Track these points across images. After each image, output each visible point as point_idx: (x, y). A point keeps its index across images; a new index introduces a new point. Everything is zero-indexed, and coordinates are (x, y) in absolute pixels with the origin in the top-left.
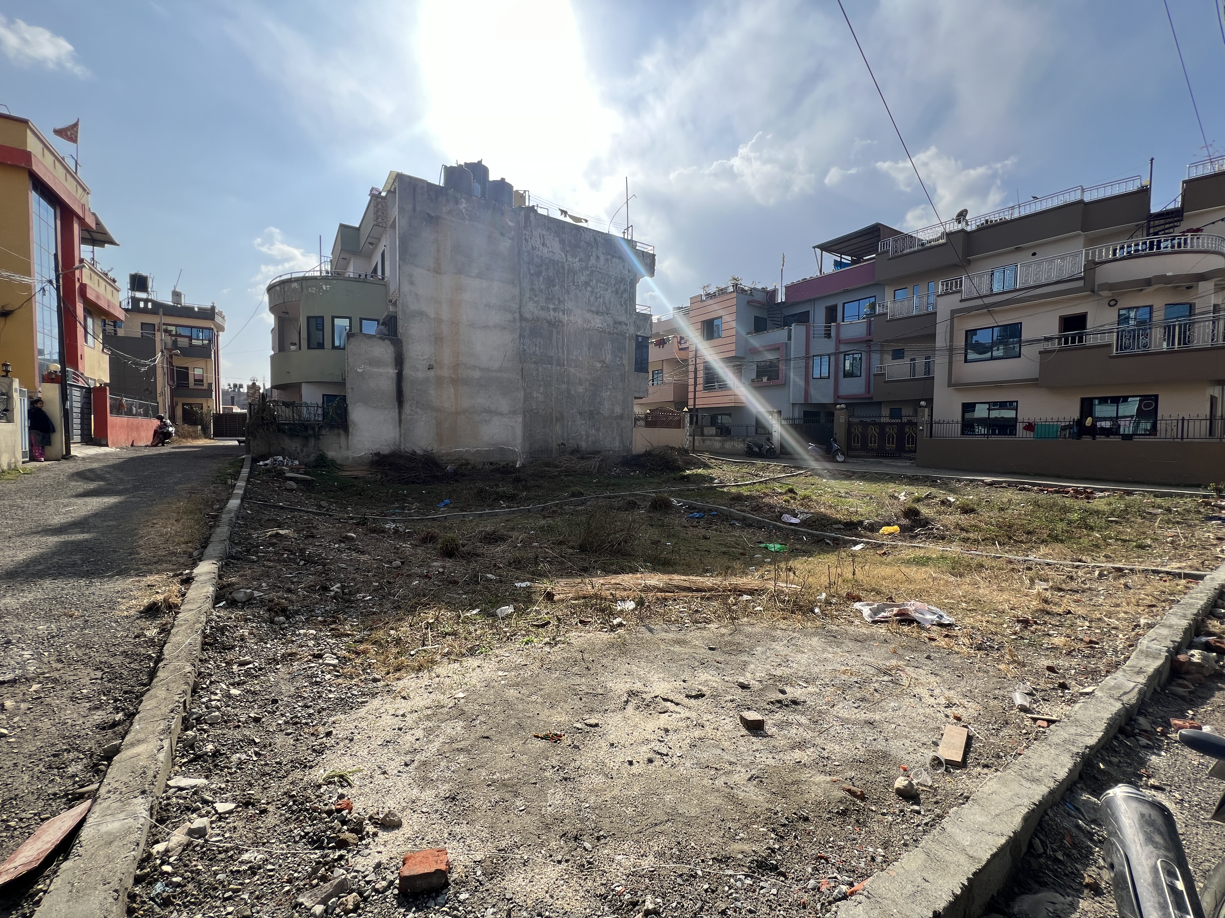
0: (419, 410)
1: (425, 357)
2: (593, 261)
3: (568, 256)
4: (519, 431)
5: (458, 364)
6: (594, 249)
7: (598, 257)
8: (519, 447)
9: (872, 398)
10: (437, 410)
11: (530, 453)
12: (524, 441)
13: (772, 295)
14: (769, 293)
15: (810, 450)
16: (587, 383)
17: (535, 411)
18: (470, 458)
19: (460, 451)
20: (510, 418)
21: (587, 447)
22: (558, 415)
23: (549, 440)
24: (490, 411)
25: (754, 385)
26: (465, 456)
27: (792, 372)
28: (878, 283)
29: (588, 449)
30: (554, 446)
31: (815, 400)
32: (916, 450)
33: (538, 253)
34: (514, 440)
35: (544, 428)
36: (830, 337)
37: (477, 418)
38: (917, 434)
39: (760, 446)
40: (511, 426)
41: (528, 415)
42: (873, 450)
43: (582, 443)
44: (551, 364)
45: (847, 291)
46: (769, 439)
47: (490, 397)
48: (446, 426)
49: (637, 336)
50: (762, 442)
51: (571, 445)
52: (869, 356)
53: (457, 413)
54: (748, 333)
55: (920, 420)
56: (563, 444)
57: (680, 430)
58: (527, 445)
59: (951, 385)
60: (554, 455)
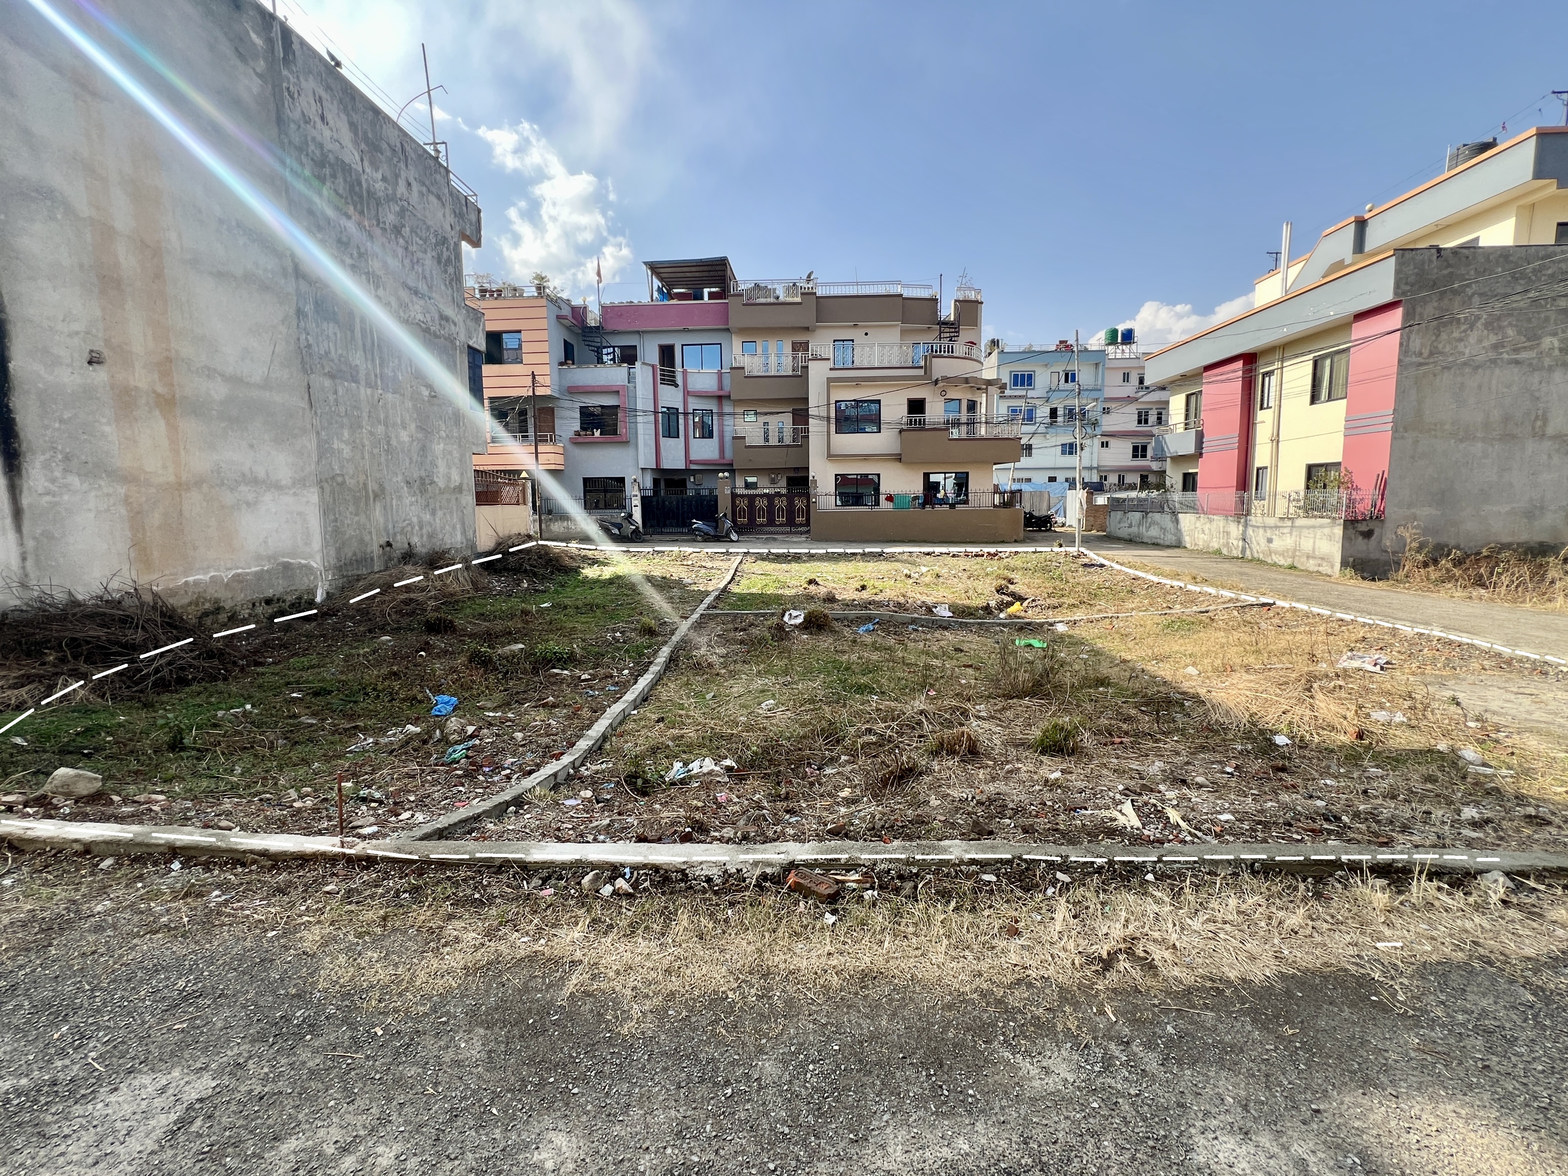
0: (74, 481)
1: (76, 327)
2: (402, 189)
3: (366, 163)
4: (315, 522)
5: (169, 360)
6: (402, 165)
7: (409, 184)
8: (318, 558)
9: (732, 465)
10: (127, 478)
11: (340, 568)
12: (326, 544)
13: (579, 313)
14: (574, 309)
15: (697, 529)
16: (413, 426)
17: (340, 479)
18: (223, 595)
19: (196, 583)
20: (295, 494)
21: (423, 546)
22: (376, 487)
23: (367, 538)
24: (255, 481)
25: (581, 440)
26: (213, 593)
27: (640, 427)
28: (728, 330)
29: (424, 551)
30: (376, 551)
31: (666, 465)
32: (808, 523)
33: (314, 133)
34: (307, 544)
35: (357, 515)
36: (677, 386)
37: (229, 498)
38: (808, 506)
39: (619, 527)
40: (300, 514)
41: (327, 488)
42: (762, 525)
43: (415, 540)
44: (357, 382)
45: (689, 331)
46: (630, 515)
47: (252, 446)
48: (155, 519)
49: (469, 347)
50: (619, 521)
51: (400, 544)
52: (721, 414)
53: (181, 487)
54: (561, 364)
55: (812, 491)
56: (389, 544)
57: (521, 507)
58: (333, 553)
59: (831, 456)
60: (376, 569)
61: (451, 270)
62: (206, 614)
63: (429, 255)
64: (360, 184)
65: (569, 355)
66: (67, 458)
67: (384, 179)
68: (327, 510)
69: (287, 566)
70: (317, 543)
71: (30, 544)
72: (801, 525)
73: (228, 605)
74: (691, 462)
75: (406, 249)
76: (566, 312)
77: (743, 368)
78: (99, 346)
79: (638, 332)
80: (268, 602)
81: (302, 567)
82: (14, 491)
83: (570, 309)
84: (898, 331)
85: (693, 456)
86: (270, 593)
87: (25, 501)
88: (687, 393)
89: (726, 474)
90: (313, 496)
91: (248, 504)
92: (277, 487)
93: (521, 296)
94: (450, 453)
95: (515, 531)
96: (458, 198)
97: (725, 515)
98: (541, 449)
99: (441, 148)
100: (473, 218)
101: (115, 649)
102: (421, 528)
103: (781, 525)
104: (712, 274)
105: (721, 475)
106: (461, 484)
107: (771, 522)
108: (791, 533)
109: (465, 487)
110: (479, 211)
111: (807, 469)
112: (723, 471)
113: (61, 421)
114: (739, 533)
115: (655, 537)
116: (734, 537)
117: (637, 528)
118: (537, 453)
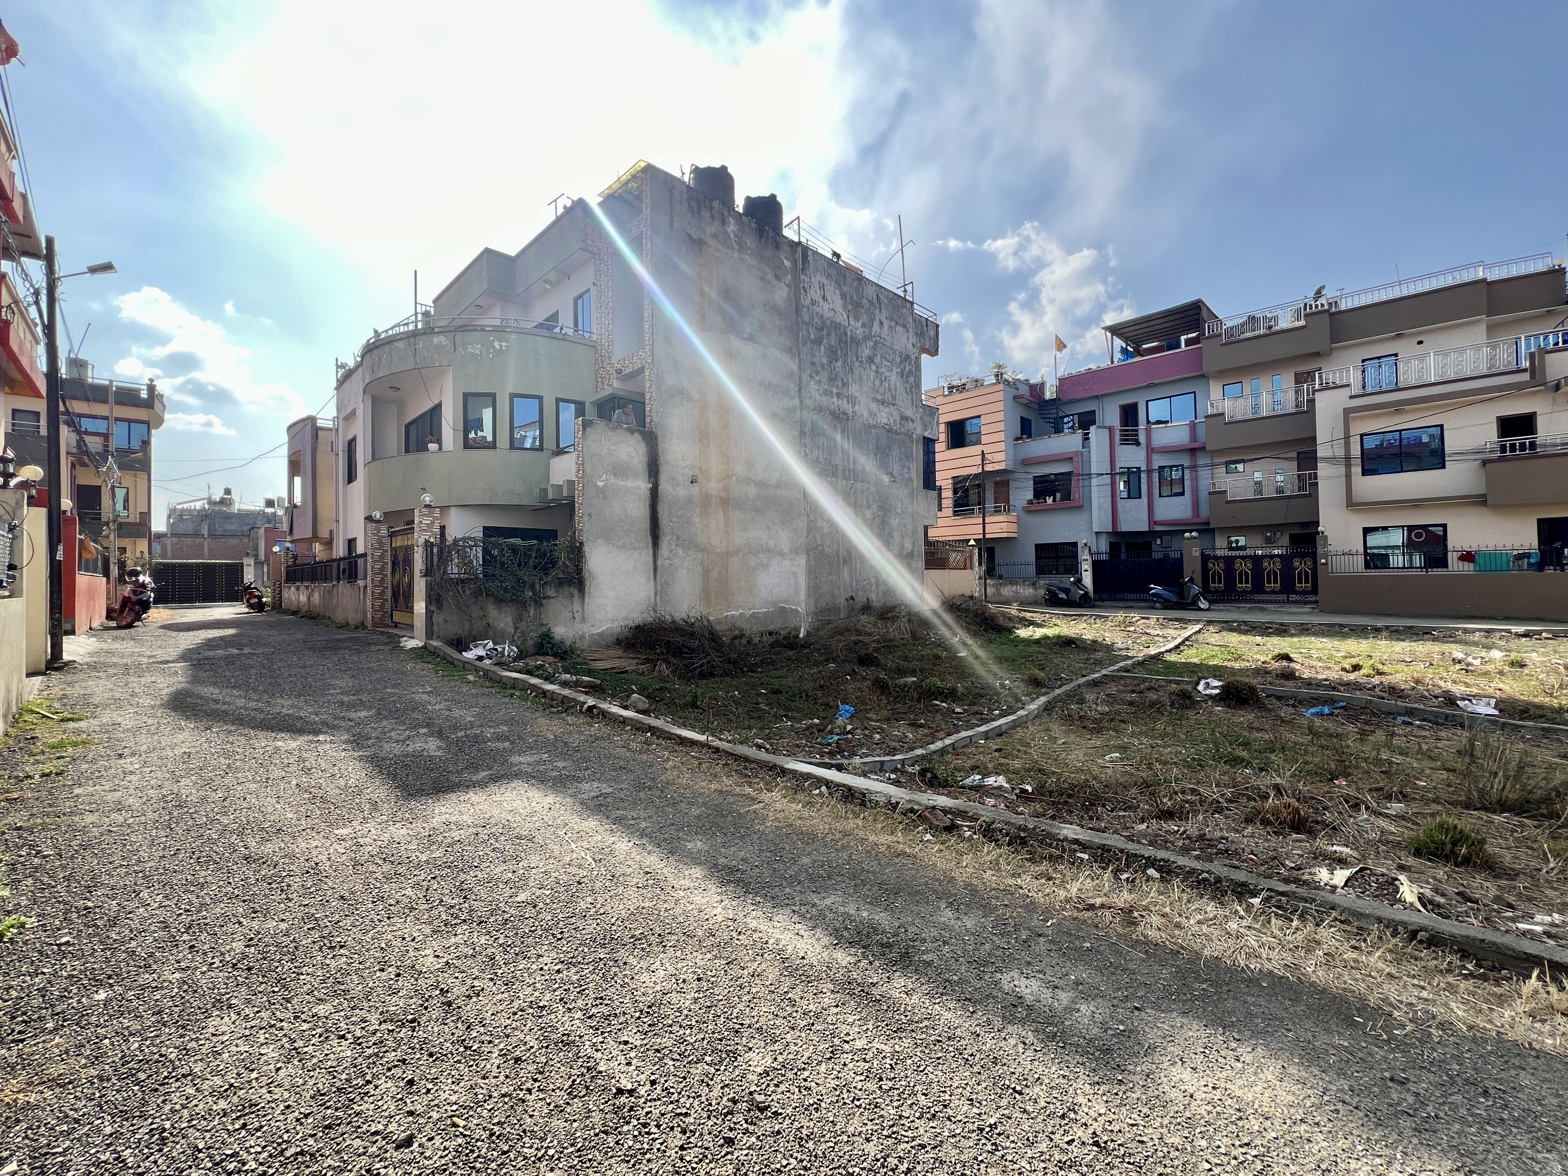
0: (680, 551)
1: (687, 463)
2: (876, 329)
3: (851, 319)
4: (802, 581)
5: (728, 476)
6: (877, 311)
7: (882, 323)
8: (803, 605)
9: (1208, 523)
10: (703, 550)
11: (816, 614)
12: (808, 595)
13: (1037, 390)
14: (1032, 387)
15: (1154, 595)
16: (875, 506)
17: (820, 548)
18: (745, 626)
19: (732, 616)
20: (791, 559)
21: (878, 601)
22: (845, 554)
23: (837, 592)
24: (768, 550)
25: (1033, 508)
26: (739, 624)
27: (1094, 490)
28: (1203, 376)
29: (879, 605)
30: (842, 602)
31: (1124, 527)
32: (1315, 591)
33: (819, 310)
34: (797, 594)
35: (830, 574)
36: (1138, 444)
37: (753, 561)
38: (1314, 569)
39: (1067, 591)
40: (794, 573)
41: (812, 556)
42: (1244, 592)
43: (873, 596)
44: (836, 477)
45: (1154, 385)
46: (1079, 580)
47: (768, 527)
48: (714, 575)
49: (924, 438)
50: (1068, 586)
51: (861, 599)
52: (1194, 468)
53: (729, 554)
54: (1017, 439)
55: (1320, 550)
56: (852, 598)
57: (969, 571)
58: (812, 602)
59: (1352, 504)
60: (842, 616)
61: (911, 379)
62: (735, 638)
63: (894, 372)
64: (846, 334)
65: (1026, 430)
66: (678, 538)
67: (863, 325)
68: (812, 572)
69: (783, 610)
70: (803, 596)
71: (659, 587)
72: (1304, 593)
73: (748, 633)
74: (1155, 523)
75: (877, 372)
76: (1024, 391)
77: (1223, 414)
78: (697, 472)
79: (1097, 397)
80: (770, 634)
81: (792, 610)
82: (655, 556)
83: (1027, 388)
84: (1483, 328)
85: (1159, 515)
86: (771, 628)
87: (659, 563)
88: (1151, 450)
89: (1194, 534)
90: (802, 561)
91: (763, 566)
92: (782, 554)
93: (982, 385)
94: (905, 526)
95: (959, 592)
96: (920, 322)
97: (1191, 580)
98: (987, 520)
99: (909, 288)
100: (932, 333)
101: (685, 650)
102: (878, 587)
103: (1273, 592)
104: (1186, 320)
105: (1187, 535)
106: (912, 552)
107: (1258, 588)
108: (1288, 602)
109: (916, 553)
110: (938, 326)
111: (1317, 523)
112: (1190, 531)
113: (678, 517)
114: (1211, 602)
115: (1106, 603)
116: (1204, 604)
117: (1086, 593)
118: (984, 523)
